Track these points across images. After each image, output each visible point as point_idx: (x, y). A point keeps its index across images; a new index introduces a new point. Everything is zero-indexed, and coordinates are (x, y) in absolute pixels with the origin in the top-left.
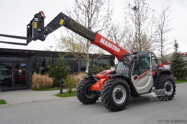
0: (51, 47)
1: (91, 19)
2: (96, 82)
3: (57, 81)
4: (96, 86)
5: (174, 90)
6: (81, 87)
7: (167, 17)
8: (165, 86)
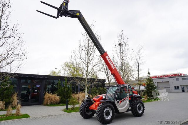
0: (55, 68)
1: (89, 57)
2: (93, 104)
3: (63, 99)
4: (93, 106)
5: (144, 110)
6: (83, 107)
7: (142, 54)
8: (138, 107)
